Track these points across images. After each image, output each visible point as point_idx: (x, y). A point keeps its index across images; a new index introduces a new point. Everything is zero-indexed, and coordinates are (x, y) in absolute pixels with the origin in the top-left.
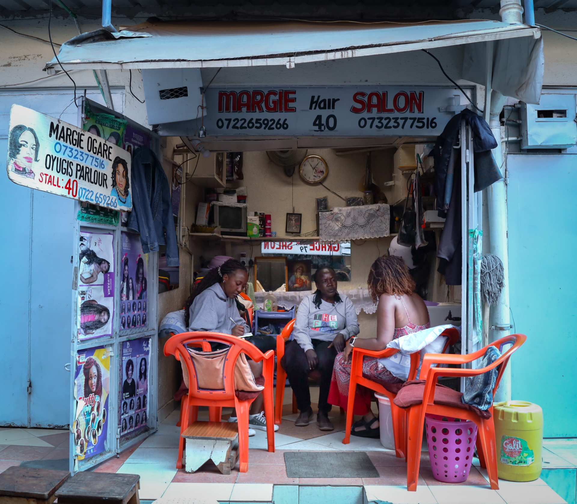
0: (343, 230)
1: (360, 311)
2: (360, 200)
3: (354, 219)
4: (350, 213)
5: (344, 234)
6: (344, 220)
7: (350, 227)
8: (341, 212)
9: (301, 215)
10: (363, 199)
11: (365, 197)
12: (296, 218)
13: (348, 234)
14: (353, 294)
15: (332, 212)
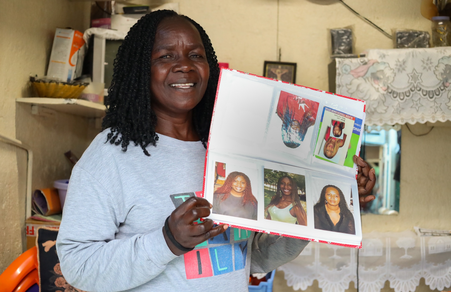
0: (389, 99)
1: (418, 284)
2: (424, 38)
3: (414, 77)
4: (404, 62)
5: (391, 110)
6: (391, 79)
7: (405, 94)
8: (384, 60)
9: (294, 65)
10: (430, 35)
11: (435, 30)
12: (285, 71)
13: (399, 110)
14: (406, 247)
15: (366, 59)
